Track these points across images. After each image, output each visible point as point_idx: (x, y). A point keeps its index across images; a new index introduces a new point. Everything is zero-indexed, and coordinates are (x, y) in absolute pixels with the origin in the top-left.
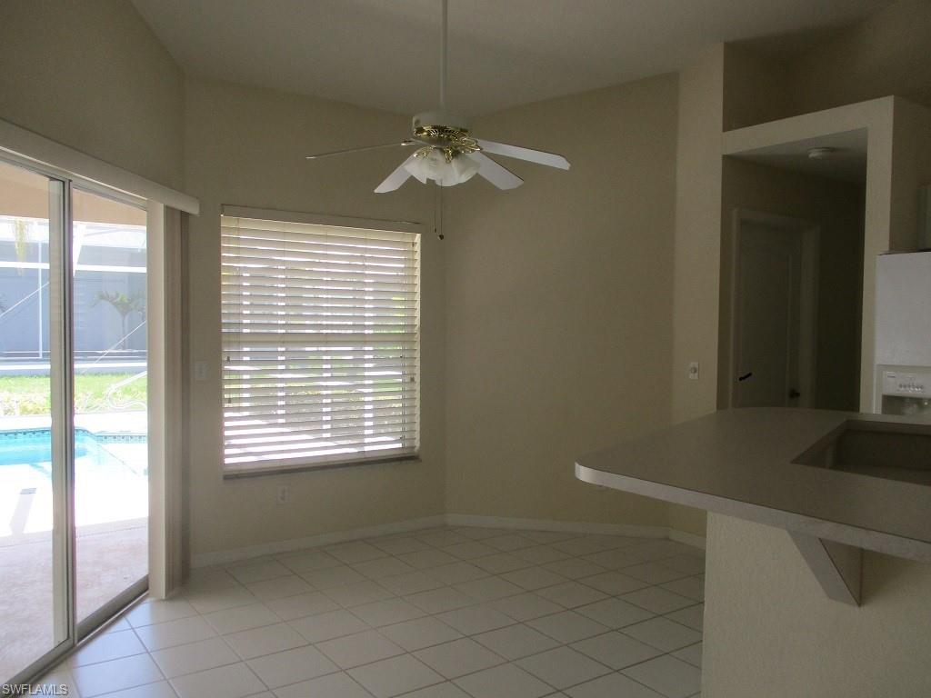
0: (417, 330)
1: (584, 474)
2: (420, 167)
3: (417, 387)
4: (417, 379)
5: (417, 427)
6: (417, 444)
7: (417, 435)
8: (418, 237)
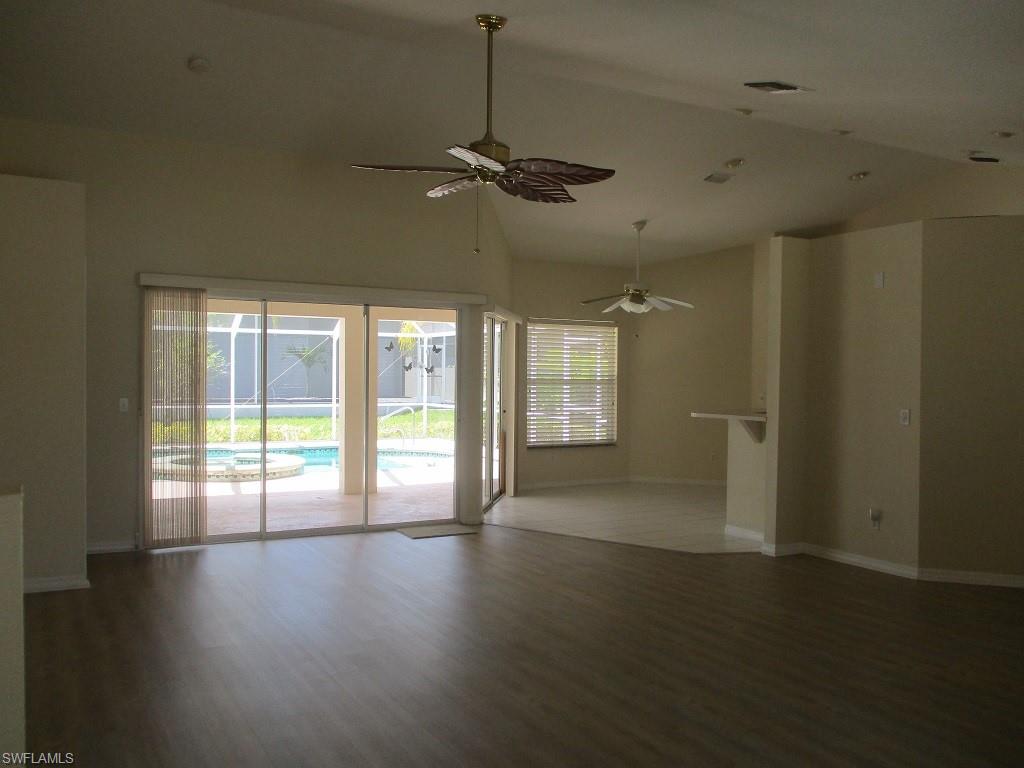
0: (615, 378)
1: (693, 415)
2: (627, 306)
3: (615, 407)
4: (616, 403)
5: (615, 429)
6: (615, 438)
7: (615, 433)
8: (616, 330)
